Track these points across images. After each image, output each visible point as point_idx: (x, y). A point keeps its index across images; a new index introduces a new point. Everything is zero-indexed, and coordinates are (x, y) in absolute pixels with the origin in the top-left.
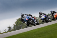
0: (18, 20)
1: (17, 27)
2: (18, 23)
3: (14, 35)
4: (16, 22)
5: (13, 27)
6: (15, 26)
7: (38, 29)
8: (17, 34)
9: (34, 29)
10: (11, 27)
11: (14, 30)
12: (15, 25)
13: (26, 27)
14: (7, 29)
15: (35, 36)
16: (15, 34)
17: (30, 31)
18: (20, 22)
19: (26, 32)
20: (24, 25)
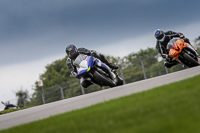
0: (49, 68)
1: (48, 93)
2: (50, 78)
3: (37, 119)
4: (43, 76)
5: (33, 91)
6: (39, 89)
7: (122, 99)
8: (47, 116)
9: (107, 99)
10: (25, 94)
11: (38, 101)
12: (41, 85)
13: (79, 93)
14: (14, 101)
15: (111, 123)
16: (41, 118)
17: (92, 107)
18: (59, 74)
19: (78, 111)
20: (71, 86)
